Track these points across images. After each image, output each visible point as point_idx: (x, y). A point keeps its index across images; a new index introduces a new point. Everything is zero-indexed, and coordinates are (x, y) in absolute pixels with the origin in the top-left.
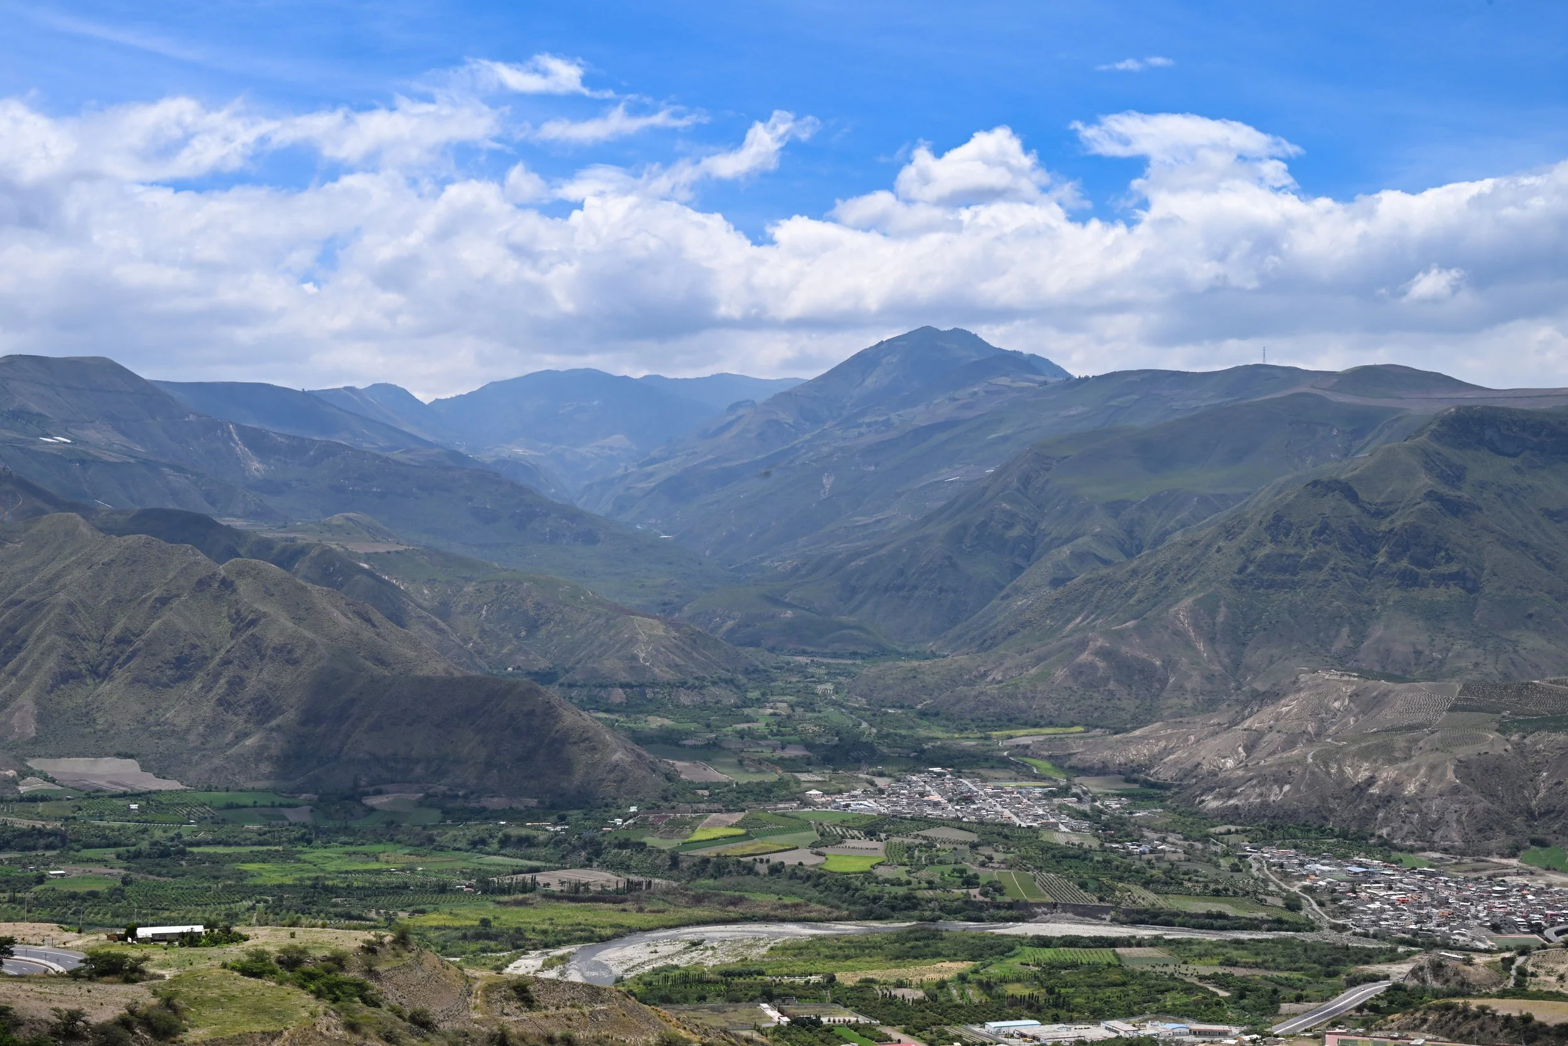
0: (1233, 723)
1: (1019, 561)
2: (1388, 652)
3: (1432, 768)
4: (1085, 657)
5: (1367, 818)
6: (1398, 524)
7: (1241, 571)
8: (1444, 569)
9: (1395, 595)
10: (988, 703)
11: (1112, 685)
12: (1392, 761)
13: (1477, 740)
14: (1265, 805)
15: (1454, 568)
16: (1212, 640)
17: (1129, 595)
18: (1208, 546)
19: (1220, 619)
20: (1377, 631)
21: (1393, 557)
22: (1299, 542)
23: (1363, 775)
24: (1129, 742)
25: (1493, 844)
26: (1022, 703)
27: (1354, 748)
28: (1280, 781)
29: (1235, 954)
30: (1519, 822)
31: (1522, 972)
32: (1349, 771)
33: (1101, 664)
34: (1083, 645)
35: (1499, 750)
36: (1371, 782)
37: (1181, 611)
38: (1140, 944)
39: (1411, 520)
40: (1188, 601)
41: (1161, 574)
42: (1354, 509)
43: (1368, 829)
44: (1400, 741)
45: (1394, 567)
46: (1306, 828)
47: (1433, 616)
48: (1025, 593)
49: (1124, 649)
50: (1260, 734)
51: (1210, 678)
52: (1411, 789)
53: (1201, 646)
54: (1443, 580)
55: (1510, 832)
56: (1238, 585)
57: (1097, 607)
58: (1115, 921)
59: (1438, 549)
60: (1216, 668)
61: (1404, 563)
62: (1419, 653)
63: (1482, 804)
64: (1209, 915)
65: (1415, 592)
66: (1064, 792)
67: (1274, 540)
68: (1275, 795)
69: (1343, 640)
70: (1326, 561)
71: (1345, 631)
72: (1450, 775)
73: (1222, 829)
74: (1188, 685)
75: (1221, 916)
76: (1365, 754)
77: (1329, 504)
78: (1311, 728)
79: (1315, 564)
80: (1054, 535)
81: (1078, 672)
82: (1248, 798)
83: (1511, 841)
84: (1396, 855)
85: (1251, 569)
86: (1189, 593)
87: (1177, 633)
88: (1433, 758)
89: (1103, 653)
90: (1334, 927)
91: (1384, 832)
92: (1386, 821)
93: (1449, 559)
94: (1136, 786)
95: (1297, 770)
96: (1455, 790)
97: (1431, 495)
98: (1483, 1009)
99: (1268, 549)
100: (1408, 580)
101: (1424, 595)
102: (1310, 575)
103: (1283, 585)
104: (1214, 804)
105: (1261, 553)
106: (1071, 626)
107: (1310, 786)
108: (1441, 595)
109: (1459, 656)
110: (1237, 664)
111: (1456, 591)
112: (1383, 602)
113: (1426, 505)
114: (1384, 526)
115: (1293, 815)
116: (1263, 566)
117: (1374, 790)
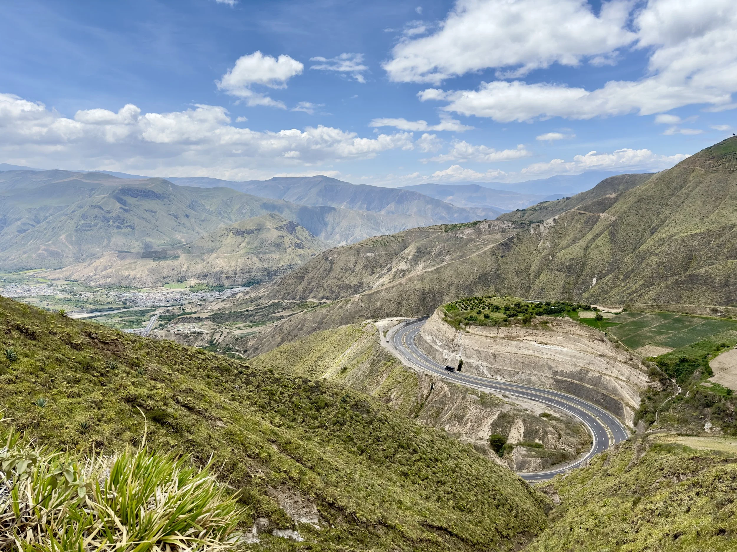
0: (89, 265)
1: (3, 225)
2: (117, 244)
3: (142, 271)
4: (40, 251)
5: (130, 283)
6: (114, 215)
7: (76, 227)
8: (126, 225)
9: (116, 231)
10: (16, 265)
11: (49, 258)
12: (132, 270)
13: (150, 264)
14: (106, 283)
15: (129, 224)
16: (72, 244)
17: (45, 234)
18: (66, 222)
19: (73, 239)
20: (113, 240)
21: (114, 222)
22: (90, 220)
23: (127, 274)
24: (62, 272)
25: (158, 285)
26: (25, 264)
27: (123, 268)
28: (108, 277)
29: (121, 315)
30: (162, 280)
31: (183, 309)
32: (123, 273)
33: (45, 253)
34: (39, 249)
35: (155, 266)
36: (129, 275)
37: (63, 237)
38: (98, 316)
39: (117, 214)
40: (64, 236)
41: (53, 229)
42: (103, 212)
43: (131, 285)
44: (133, 266)
45: (115, 225)
46: (117, 287)
47: (126, 235)
48: (9, 234)
49: (51, 249)
50: (97, 267)
51: (75, 254)
52: (139, 276)
53: (70, 246)
54: (126, 227)
55: (161, 282)
56: (76, 231)
57: (36, 238)
58: (87, 313)
59: (124, 220)
60: (75, 251)
61: (117, 224)
62: (124, 244)
63: (154, 277)
64: (109, 308)
65: (120, 230)
66: (52, 285)
67: (84, 220)
68: (108, 280)
69: (105, 243)
70: (98, 224)
71: (106, 240)
72: (147, 272)
73: (98, 289)
74: (70, 256)
75: (111, 308)
76: (126, 269)
77: (96, 211)
78: (110, 264)
79: (95, 225)
80: (12, 218)
81: (39, 255)
82: (102, 282)
83: (161, 283)
84: (139, 290)
85: (79, 227)
86: (63, 233)
87: (63, 243)
88: (142, 268)
89: (44, 250)
90: (136, 306)
91: (135, 285)
92: (135, 283)
93: (127, 222)
94: (69, 282)
95: (112, 275)
96: (148, 275)
97: (120, 208)
98: (190, 317)
99: (83, 222)
100: (119, 227)
101: (122, 231)
102: (95, 228)
103: (88, 230)
104: (93, 284)
105: (81, 223)
106: (30, 243)
107: (116, 278)
108: (127, 230)
109: (134, 244)
110: (80, 250)
111: (130, 229)
112: (113, 233)
113: (120, 210)
114: (110, 215)
115: (113, 284)
116: (82, 226)
117: (130, 277)
